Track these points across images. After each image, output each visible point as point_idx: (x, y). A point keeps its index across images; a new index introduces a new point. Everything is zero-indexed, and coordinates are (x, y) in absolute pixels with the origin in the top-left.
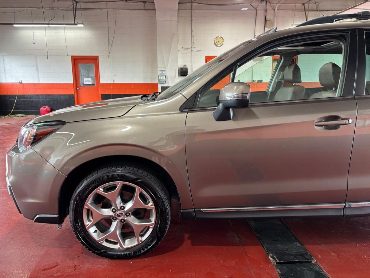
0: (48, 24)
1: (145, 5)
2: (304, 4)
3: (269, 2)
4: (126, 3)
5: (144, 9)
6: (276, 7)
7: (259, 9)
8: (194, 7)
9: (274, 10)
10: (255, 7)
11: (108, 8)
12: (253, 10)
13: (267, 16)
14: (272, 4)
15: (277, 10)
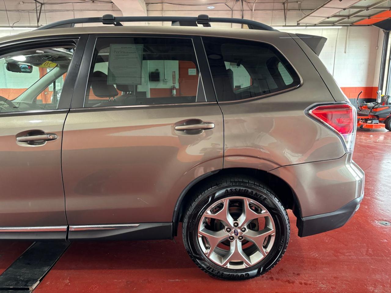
0: (12, 27)
1: (113, 6)
2: (284, 3)
3: (246, 2)
4: (93, 4)
5: (112, 10)
6: (253, 7)
7: (235, 9)
8: (165, 8)
9: (252, 10)
10: (231, 7)
11: (75, 9)
12: (229, 10)
13: (244, 17)
14: (249, 4)
15: (255, 10)
